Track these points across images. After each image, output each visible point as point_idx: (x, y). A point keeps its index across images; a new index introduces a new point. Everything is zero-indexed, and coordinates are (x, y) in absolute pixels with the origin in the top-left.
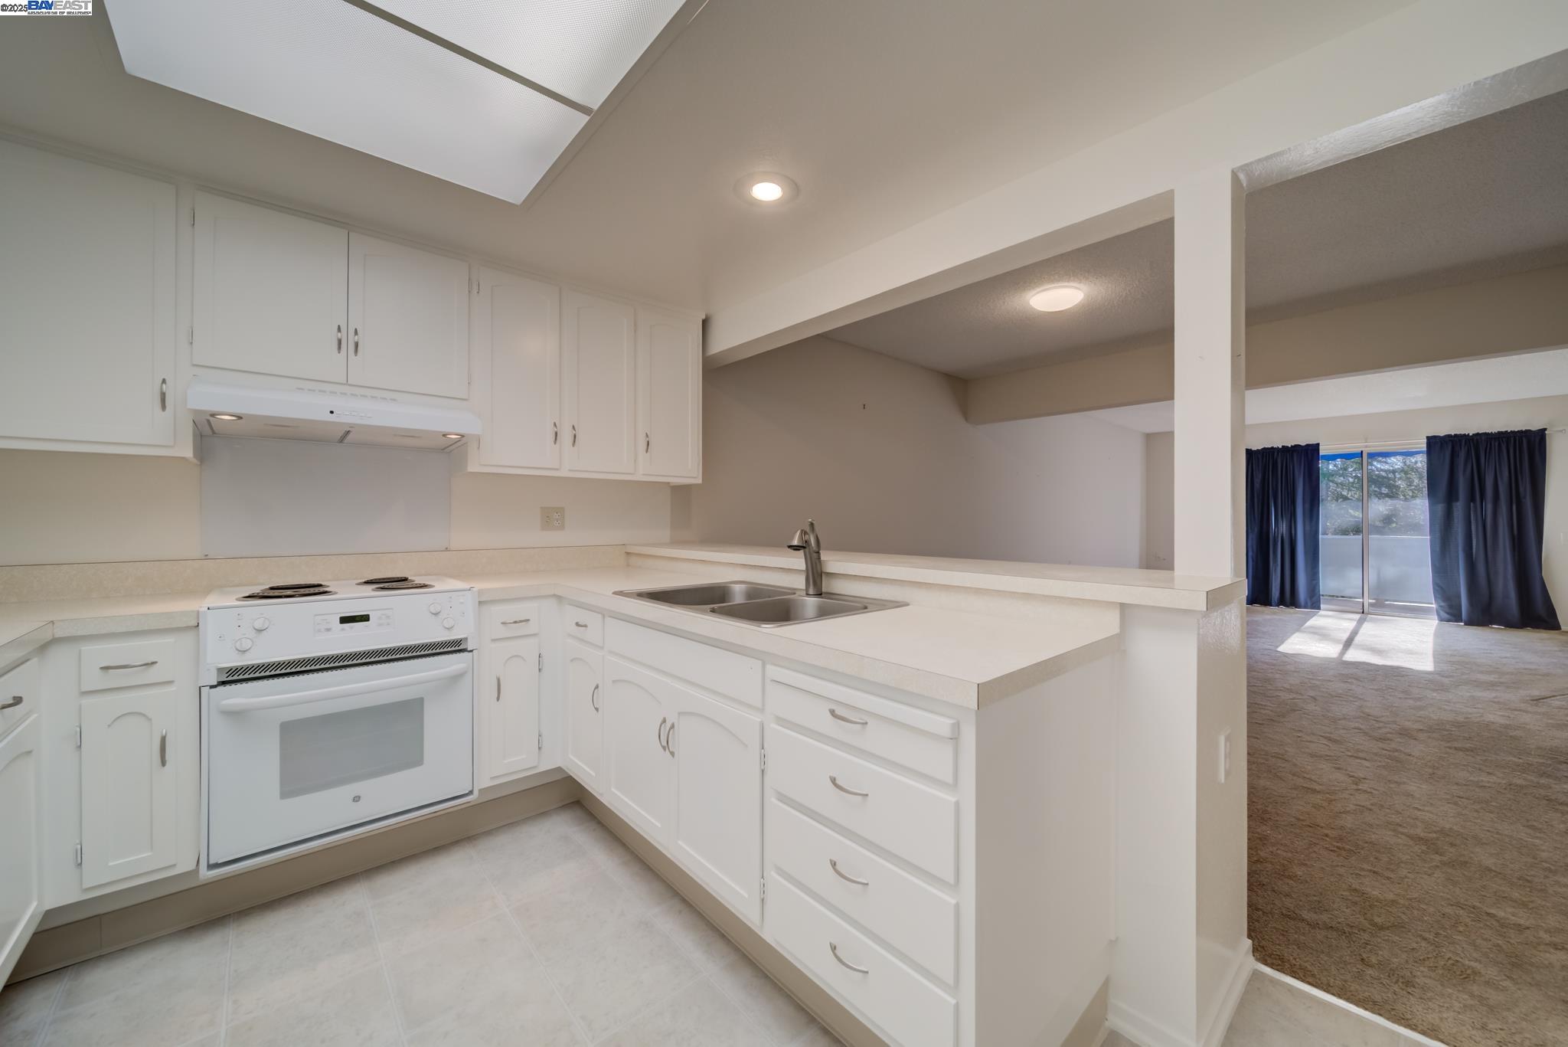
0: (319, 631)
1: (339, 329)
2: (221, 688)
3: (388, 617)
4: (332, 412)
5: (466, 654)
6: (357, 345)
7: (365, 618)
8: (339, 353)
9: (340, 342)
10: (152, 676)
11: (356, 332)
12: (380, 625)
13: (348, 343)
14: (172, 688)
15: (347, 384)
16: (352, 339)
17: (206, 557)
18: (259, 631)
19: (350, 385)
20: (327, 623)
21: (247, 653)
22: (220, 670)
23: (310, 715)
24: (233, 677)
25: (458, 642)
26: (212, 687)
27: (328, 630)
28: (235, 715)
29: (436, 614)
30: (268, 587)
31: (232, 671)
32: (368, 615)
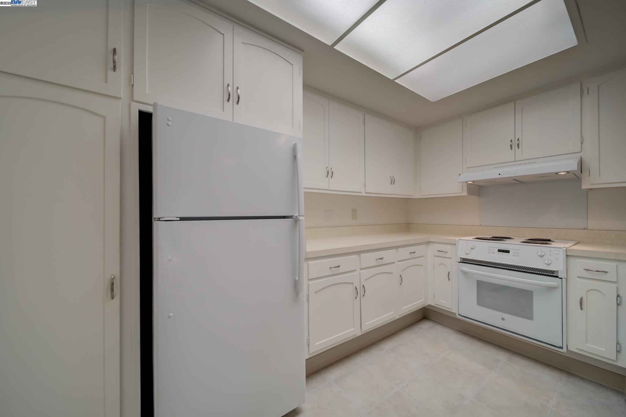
0: (490, 253)
1: (511, 141)
2: (461, 263)
3: (518, 253)
4: (500, 174)
5: (557, 279)
6: (518, 145)
7: (508, 252)
8: (512, 150)
9: (511, 146)
10: (447, 255)
11: (518, 140)
12: (514, 255)
13: (516, 144)
14: (451, 260)
15: (515, 161)
16: (517, 142)
17: (481, 225)
18: (472, 249)
19: (516, 161)
20: (493, 251)
21: (468, 255)
22: (461, 258)
23: (485, 280)
24: (465, 261)
25: (553, 272)
26: (459, 262)
27: (493, 253)
28: (464, 273)
29: (542, 256)
30: (492, 236)
31: (464, 259)
32: (509, 251)
